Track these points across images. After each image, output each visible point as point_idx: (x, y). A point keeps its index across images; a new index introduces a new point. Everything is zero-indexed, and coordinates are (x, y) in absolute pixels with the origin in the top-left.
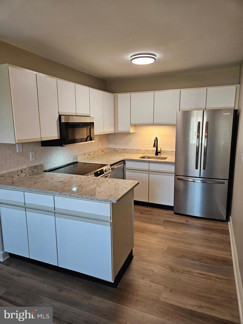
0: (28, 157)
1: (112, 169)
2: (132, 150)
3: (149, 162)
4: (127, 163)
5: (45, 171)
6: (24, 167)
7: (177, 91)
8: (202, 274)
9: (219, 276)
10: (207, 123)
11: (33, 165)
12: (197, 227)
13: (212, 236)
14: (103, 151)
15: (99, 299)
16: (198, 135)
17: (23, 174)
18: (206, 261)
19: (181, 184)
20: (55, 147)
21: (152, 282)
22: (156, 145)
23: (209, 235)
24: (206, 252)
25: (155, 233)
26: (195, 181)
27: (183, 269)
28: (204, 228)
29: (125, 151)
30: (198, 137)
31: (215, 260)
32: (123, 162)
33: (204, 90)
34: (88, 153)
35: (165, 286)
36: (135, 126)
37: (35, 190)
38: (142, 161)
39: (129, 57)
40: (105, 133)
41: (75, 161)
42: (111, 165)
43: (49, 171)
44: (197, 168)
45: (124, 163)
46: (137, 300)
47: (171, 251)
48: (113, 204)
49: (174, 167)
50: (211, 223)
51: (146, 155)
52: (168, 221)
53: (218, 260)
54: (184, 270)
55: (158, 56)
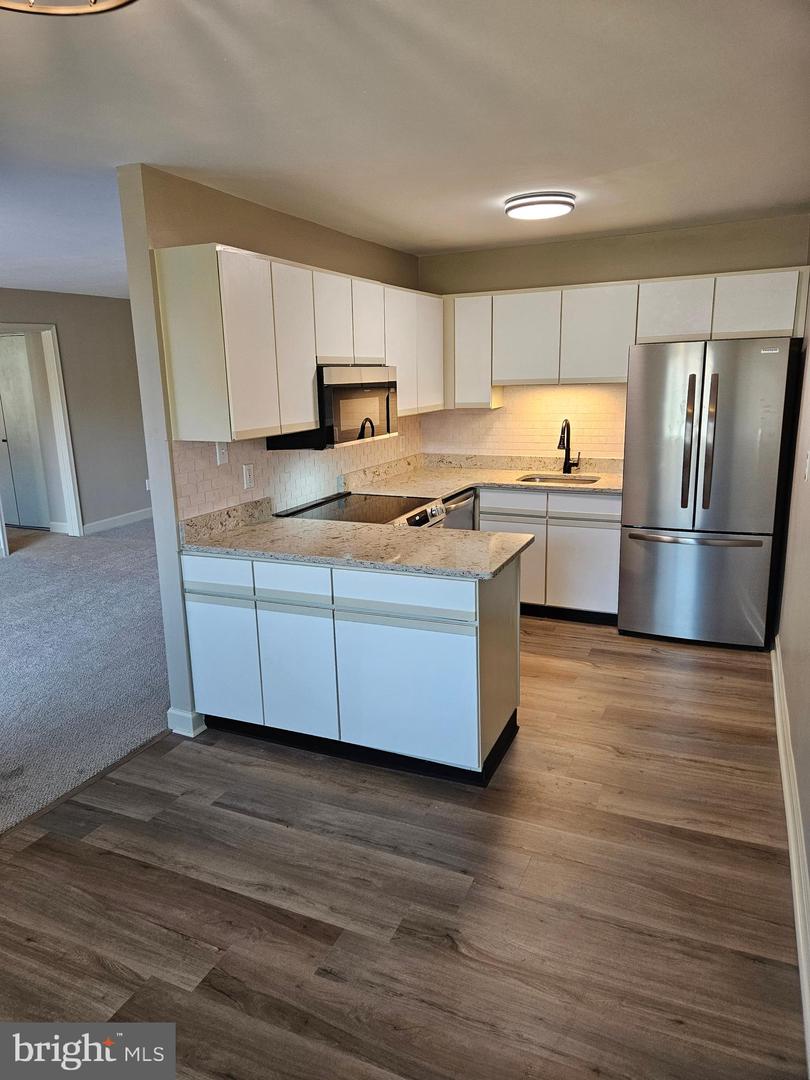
0: (240, 477)
1: (448, 511)
2: (495, 459)
3: (549, 491)
4: (483, 494)
5: (278, 516)
6: (232, 504)
7: (629, 287)
8: (696, 761)
9: (742, 766)
10: (715, 378)
11: (248, 498)
12: (683, 666)
13: (726, 684)
14: (409, 464)
15: (449, 805)
16: (690, 411)
17: (230, 520)
18: (707, 736)
19: (638, 548)
20: (297, 451)
21: (573, 775)
22: (565, 443)
23: (719, 682)
24: (709, 719)
25: (569, 678)
26: (681, 540)
27: (648, 752)
28: (705, 667)
29: (474, 462)
30: (690, 417)
31: (732, 733)
32: (471, 492)
33: (706, 281)
34: (374, 470)
35: (604, 784)
36: (504, 388)
37: (281, 556)
38: (528, 489)
39: (500, 202)
40: (421, 412)
41: (342, 491)
42: (445, 501)
43: (287, 516)
44: (684, 504)
45: (477, 496)
46: (540, 809)
47: (613, 716)
48: (481, 582)
49: (620, 503)
50: (724, 656)
51: (536, 473)
52: (603, 652)
53: (739, 734)
54: (650, 755)
55: (581, 196)
